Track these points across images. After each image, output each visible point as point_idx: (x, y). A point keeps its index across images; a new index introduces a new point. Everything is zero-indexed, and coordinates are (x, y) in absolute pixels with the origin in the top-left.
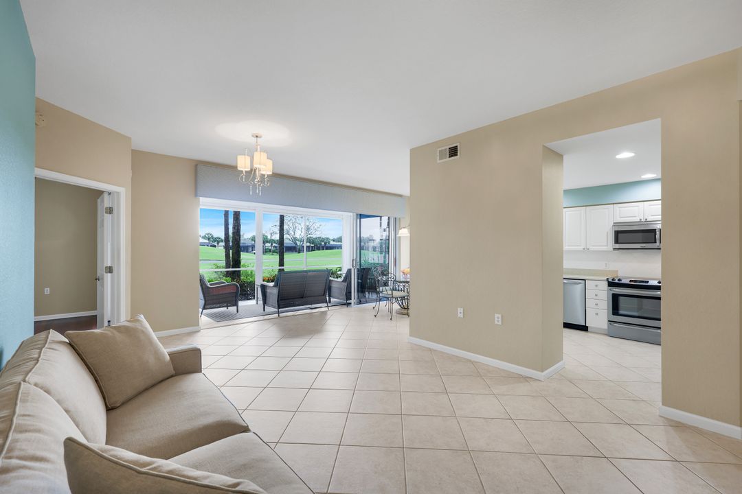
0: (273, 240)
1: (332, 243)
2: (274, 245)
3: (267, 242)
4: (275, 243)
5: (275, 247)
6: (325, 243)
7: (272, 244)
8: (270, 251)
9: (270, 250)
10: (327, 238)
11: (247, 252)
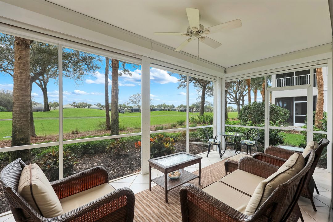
2: (129, 109)
3: (126, 107)
9: (127, 111)
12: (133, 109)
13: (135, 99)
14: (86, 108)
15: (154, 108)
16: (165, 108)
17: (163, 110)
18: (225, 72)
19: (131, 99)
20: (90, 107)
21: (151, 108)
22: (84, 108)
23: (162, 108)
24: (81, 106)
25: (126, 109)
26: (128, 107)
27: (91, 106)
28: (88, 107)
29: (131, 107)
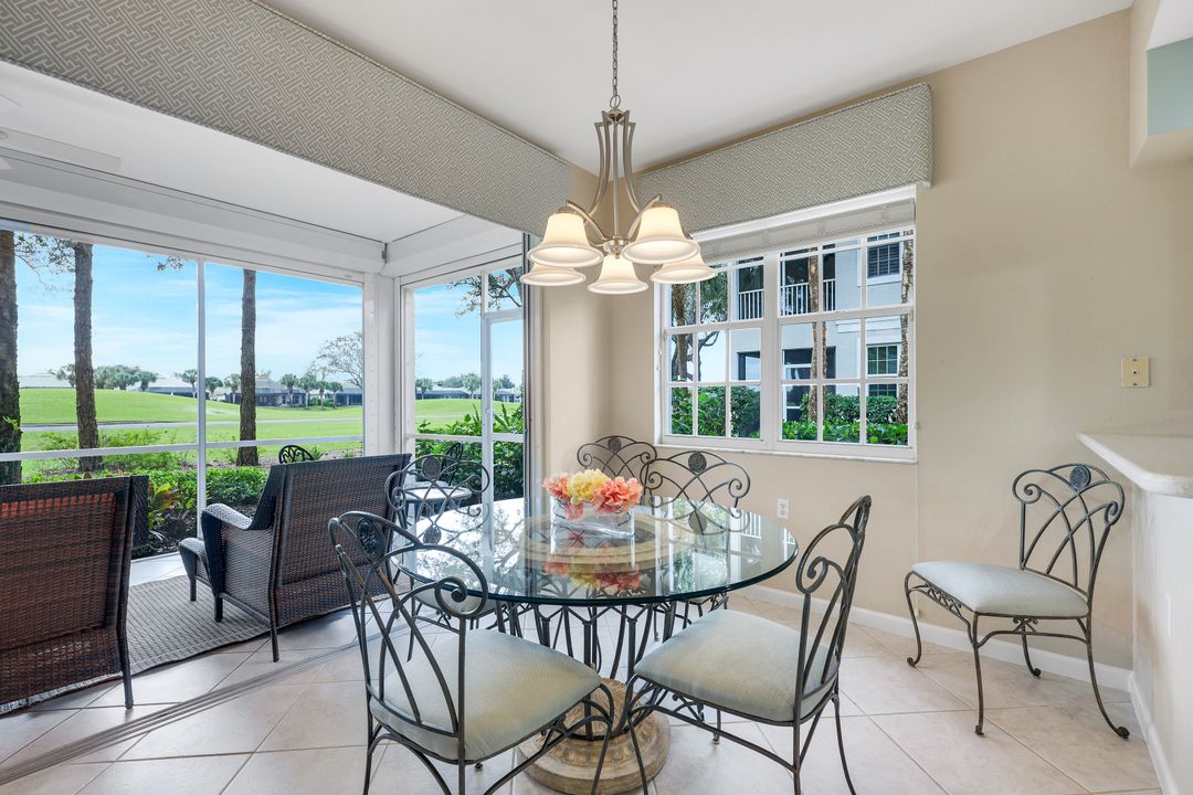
0: (324, 383)
1: (436, 388)
2: (326, 392)
3: (313, 387)
4: (328, 388)
5: (329, 395)
6: (424, 389)
7: (322, 391)
8: (320, 404)
9: (320, 401)
10: (426, 381)
11: (274, 405)
12: (345, 392)
13: (346, 353)
14: (129, 388)
15: (430, 388)
16: (471, 389)
17: (467, 396)
18: (385, 256)
19: (327, 352)
20: (151, 385)
21: (419, 389)
22: (123, 388)
23: (464, 390)
24: (106, 381)
25: (315, 392)
26: (322, 386)
27: (154, 379)
28: (138, 384)
29: (335, 386)
